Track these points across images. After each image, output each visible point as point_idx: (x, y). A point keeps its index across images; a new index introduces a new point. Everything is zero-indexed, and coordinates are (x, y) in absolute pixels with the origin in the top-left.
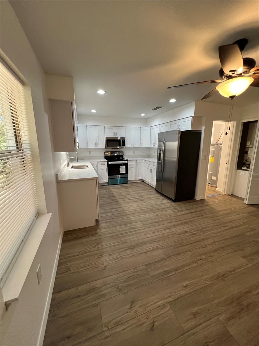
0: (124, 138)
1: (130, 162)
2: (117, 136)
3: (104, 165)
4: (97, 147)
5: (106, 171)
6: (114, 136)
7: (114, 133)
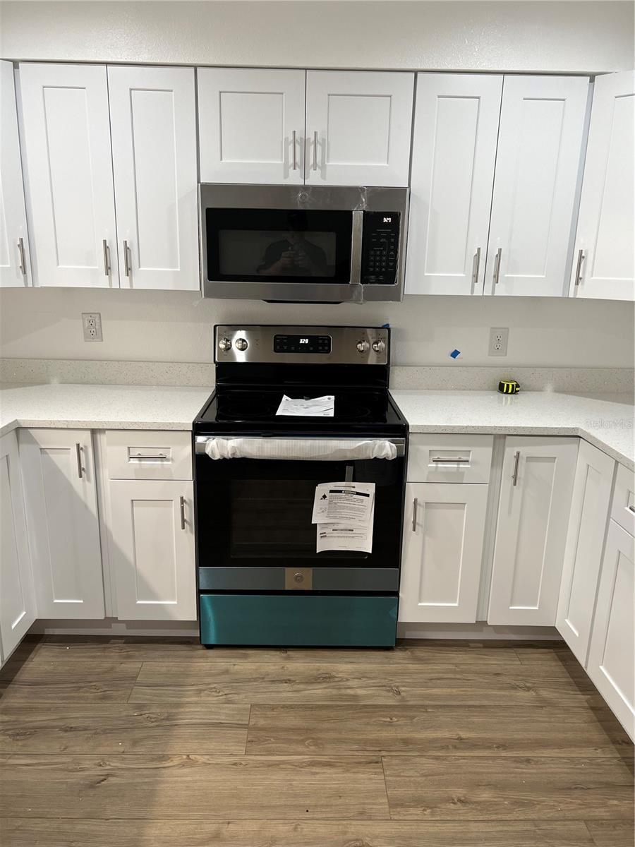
0: (399, 195)
1: (426, 449)
2: (323, 177)
3: (163, 458)
4: (125, 284)
5: (183, 520)
6: (286, 175)
7: (295, 142)
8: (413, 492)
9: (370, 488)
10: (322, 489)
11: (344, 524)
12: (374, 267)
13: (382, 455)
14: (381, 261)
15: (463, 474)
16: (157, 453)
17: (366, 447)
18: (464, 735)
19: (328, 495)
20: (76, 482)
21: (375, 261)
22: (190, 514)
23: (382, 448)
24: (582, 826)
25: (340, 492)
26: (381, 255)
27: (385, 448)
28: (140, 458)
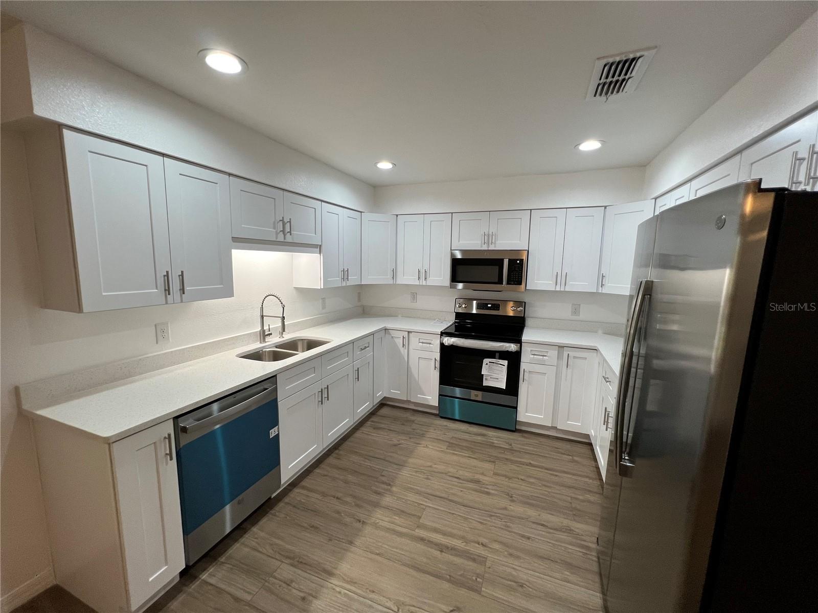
0: (523, 253)
1: (529, 349)
2: (495, 247)
3: (430, 344)
4: (424, 283)
5: (435, 367)
6: (481, 247)
7: (485, 235)
8: (523, 366)
9: (506, 363)
10: (486, 361)
11: (495, 376)
12: (513, 279)
13: (510, 350)
14: (516, 277)
15: (545, 361)
16: (428, 341)
17: (503, 346)
18: (532, 462)
19: (488, 363)
20: (402, 349)
21: (513, 277)
22: (438, 365)
23: (510, 347)
24: (569, 499)
25: (493, 363)
26: (516, 275)
27: (512, 347)
28: (423, 343)
